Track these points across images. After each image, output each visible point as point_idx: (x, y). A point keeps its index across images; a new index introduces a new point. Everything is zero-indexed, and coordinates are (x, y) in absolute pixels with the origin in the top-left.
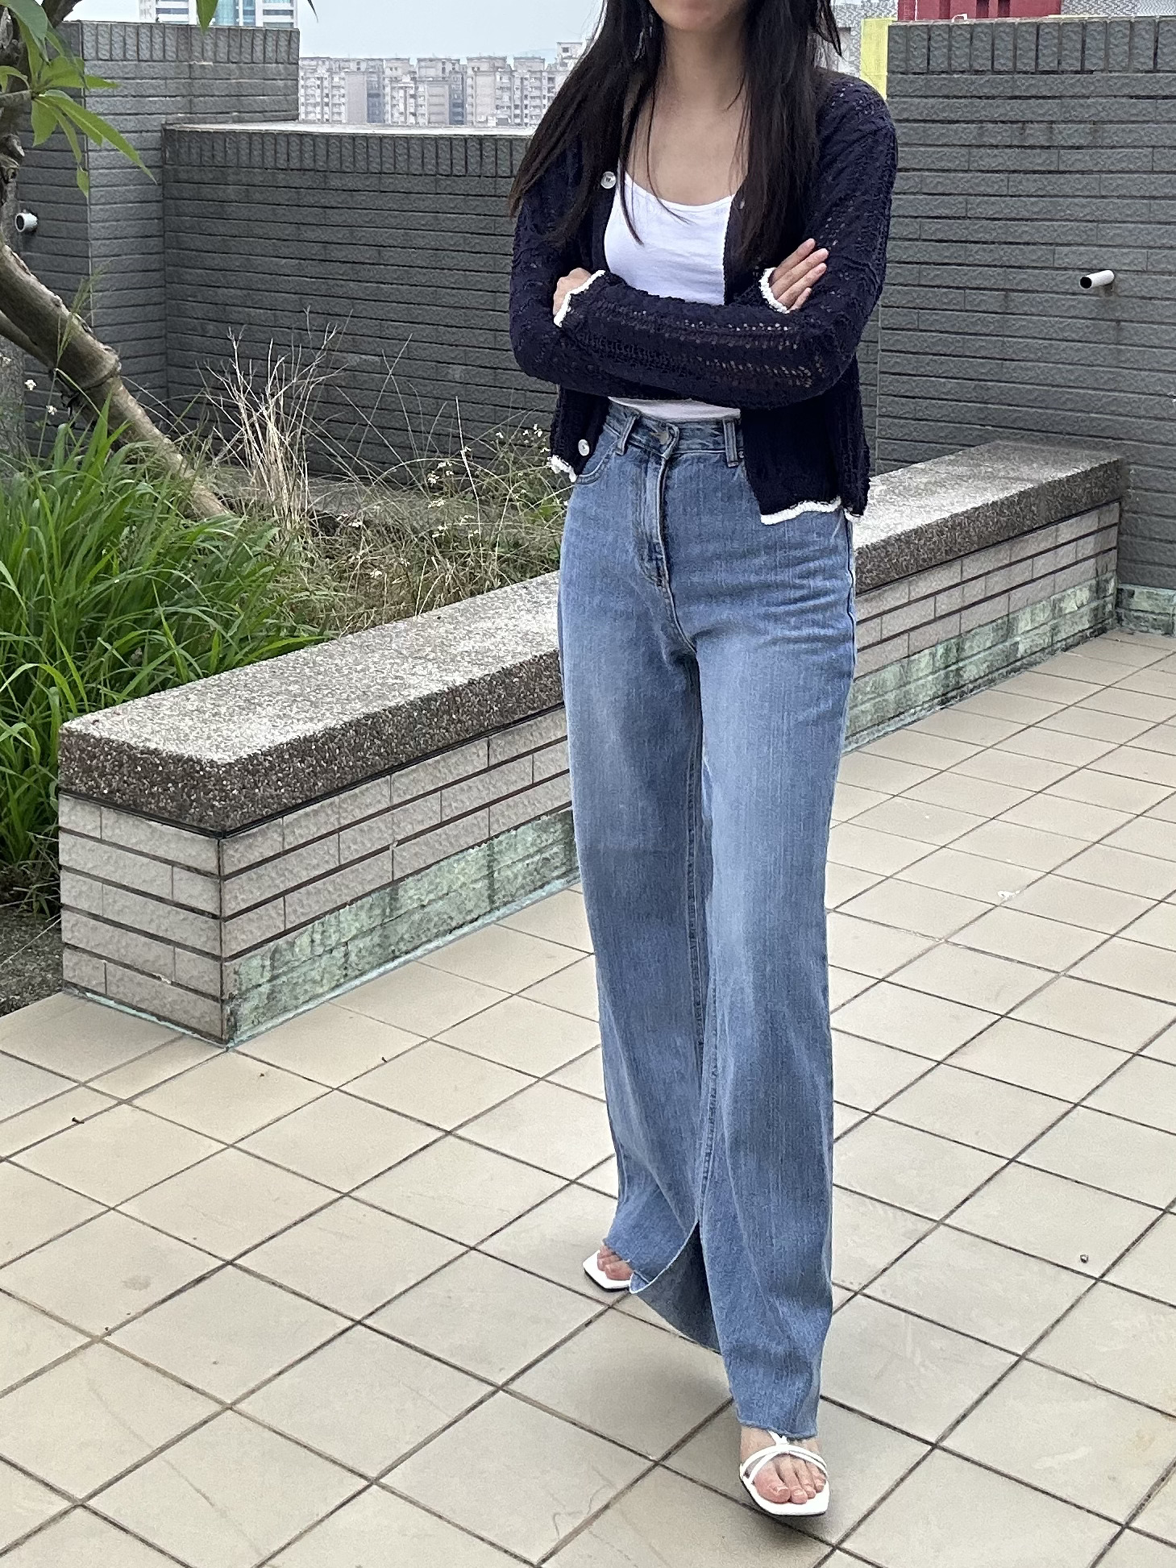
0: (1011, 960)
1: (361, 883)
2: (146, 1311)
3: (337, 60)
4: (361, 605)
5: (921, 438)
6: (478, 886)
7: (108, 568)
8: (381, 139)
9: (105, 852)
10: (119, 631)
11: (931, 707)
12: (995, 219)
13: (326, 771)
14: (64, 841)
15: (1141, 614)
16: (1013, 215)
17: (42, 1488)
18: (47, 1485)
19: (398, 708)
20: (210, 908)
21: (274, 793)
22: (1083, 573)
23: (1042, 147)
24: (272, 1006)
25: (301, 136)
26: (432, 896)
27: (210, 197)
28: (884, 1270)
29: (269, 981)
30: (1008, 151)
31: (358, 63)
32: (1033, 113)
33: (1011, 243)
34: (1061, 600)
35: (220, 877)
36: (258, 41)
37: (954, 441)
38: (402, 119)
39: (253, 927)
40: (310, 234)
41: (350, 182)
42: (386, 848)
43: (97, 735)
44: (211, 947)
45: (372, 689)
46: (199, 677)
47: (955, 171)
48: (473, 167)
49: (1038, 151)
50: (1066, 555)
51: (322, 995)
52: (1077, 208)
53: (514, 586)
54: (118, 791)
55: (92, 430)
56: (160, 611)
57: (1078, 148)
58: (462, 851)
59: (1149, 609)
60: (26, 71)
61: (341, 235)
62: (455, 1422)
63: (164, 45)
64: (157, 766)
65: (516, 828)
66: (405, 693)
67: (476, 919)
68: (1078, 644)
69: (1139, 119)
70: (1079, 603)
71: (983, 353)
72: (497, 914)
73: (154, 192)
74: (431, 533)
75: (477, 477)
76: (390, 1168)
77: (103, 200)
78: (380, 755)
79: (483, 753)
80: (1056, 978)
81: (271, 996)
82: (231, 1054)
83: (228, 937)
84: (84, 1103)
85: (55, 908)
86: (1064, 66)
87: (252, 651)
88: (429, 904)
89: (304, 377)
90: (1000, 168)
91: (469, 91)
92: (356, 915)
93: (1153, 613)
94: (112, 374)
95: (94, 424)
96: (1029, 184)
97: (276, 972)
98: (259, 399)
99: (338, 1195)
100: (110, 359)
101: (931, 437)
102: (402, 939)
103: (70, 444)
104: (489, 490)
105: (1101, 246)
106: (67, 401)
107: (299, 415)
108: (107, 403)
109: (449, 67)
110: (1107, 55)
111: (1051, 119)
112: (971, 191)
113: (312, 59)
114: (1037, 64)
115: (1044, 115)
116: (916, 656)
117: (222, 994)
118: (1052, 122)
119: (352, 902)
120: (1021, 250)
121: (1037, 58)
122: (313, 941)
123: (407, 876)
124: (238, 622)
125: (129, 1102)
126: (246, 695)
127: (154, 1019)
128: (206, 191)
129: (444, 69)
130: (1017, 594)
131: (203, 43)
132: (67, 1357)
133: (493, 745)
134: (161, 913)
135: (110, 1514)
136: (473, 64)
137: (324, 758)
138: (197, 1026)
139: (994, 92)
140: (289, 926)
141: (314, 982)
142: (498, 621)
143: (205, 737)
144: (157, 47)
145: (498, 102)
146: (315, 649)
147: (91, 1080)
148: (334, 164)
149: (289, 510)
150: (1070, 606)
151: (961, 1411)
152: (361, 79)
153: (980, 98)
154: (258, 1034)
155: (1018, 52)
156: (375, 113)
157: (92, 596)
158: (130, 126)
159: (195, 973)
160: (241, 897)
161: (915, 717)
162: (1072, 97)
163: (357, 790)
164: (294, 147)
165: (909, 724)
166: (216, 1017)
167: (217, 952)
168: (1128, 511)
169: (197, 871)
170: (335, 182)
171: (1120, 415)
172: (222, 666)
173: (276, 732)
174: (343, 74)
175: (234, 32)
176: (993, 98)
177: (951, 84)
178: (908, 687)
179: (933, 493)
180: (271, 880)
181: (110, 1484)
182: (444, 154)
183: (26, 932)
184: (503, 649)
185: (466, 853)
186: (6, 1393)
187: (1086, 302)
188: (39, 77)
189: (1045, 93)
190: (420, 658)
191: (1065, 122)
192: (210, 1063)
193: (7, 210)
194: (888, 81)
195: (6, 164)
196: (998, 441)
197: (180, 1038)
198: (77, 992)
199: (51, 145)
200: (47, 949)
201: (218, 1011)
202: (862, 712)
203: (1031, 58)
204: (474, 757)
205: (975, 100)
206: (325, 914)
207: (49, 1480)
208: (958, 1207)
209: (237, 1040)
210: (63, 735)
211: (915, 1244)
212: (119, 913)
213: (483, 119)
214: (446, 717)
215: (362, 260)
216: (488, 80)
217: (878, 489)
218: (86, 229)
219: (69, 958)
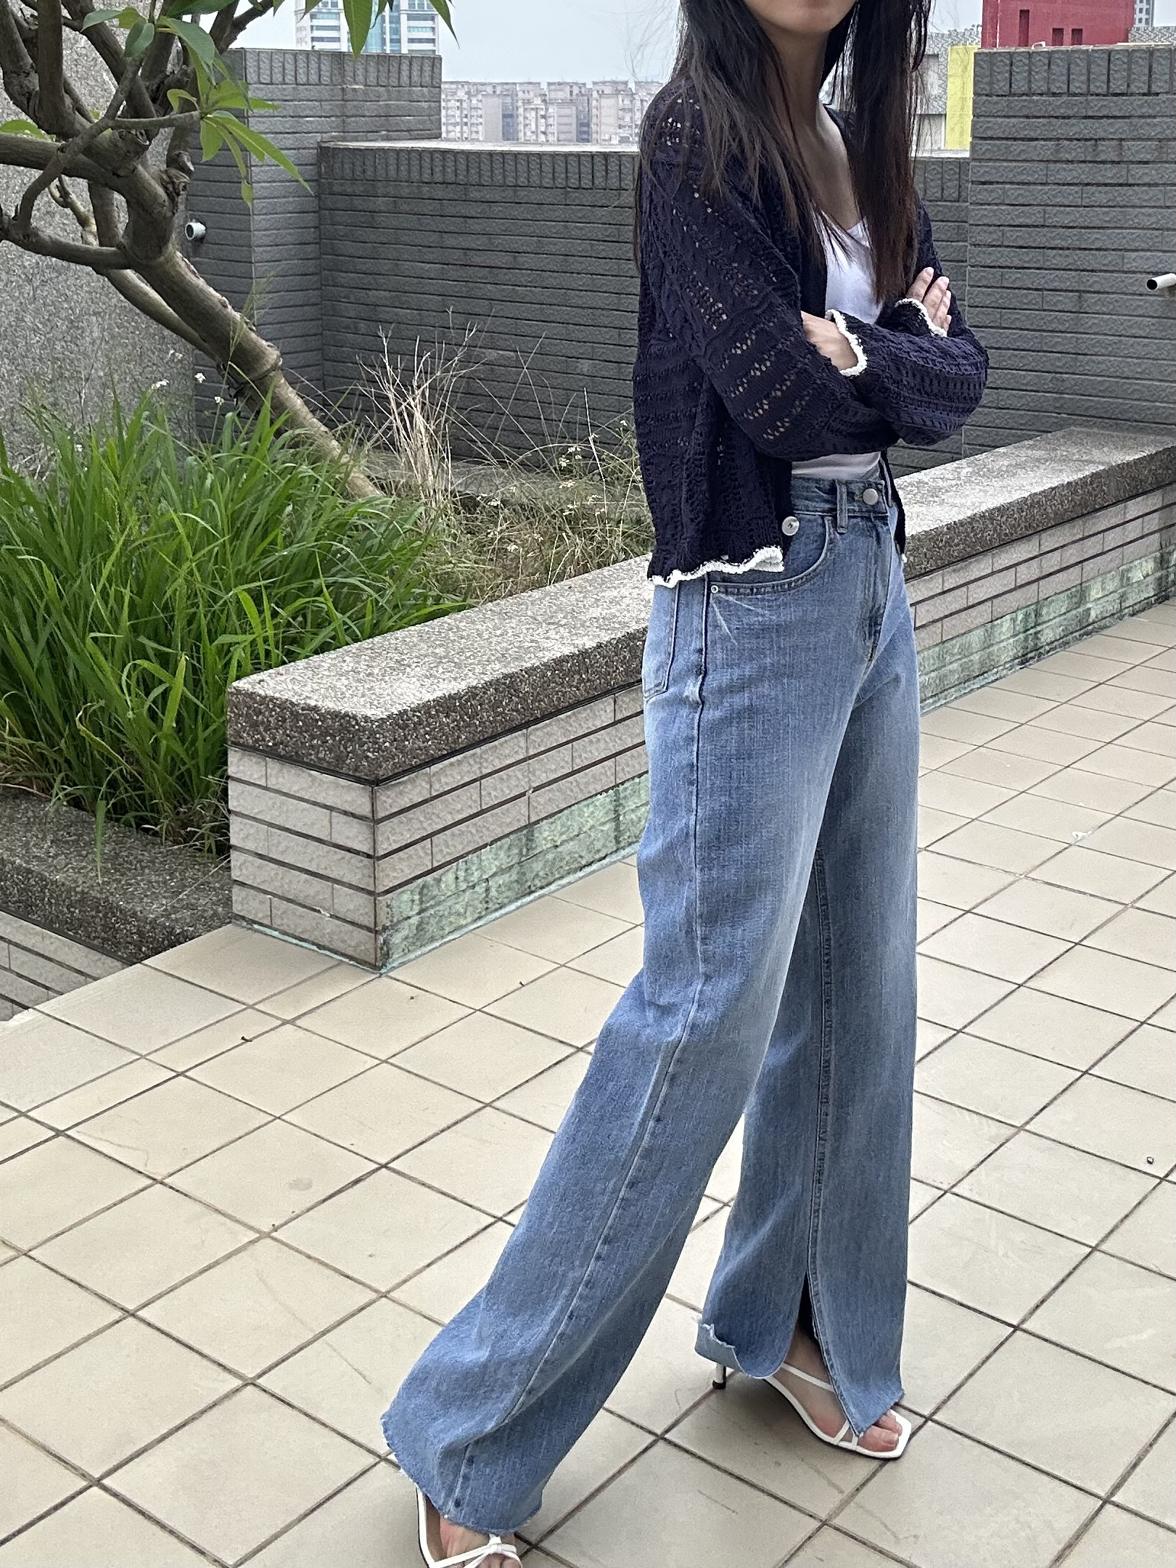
0: (1085, 893)
1: (500, 826)
2: (308, 1210)
3: (475, 84)
4: (499, 576)
5: (1003, 425)
6: (605, 828)
8: (516, 155)
9: (270, 798)
11: (1012, 667)
12: (1070, 227)
13: (469, 725)
14: (233, 789)
16: (1086, 224)
17: (216, 1367)
18: (220, 1365)
19: (534, 669)
20: (365, 848)
21: (422, 745)
22: (1148, 546)
23: (1113, 162)
24: (421, 936)
25: (444, 152)
26: (564, 837)
27: (360, 208)
28: (971, 1171)
29: (419, 913)
30: (1084, 165)
31: (494, 87)
32: (1105, 131)
33: (1085, 249)
34: (1129, 570)
35: (373, 821)
36: (405, 67)
37: (1034, 428)
38: (534, 137)
39: (404, 865)
40: (450, 241)
41: (488, 195)
42: (523, 794)
43: (263, 694)
44: (367, 883)
45: (510, 652)
46: (356, 640)
47: (1034, 184)
48: (599, 181)
49: (1109, 166)
50: (1133, 530)
51: (466, 925)
52: (1144, 217)
53: (637, 559)
54: (282, 743)
55: (256, 418)
56: (321, 581)
57: (1145, 163)
58: (590, 797)
61: (480, 242)
63: (320, 71)
64: (317, 721)
65: (640, 776)
67: (604, 858)
68: (1144, 610)
70: (1145, 573)
71: (1059, 349)
72: (623, 853)
73: (312, 204)
74: (562, 511)
75: (603, 460)
76: (527, 1081)
77: (264, 211)
78: (517, 711)
79: (610, 708)
80: (1123, 911)
81: (420, 927)
82: (384, 979)
83: (381, 874)
84: (251, 1024)
85: (224, 849)
86: (1133, 89)
87: (401, 618)
88: (562, 843)
89: (447, 370)
90: (1075, 181)
91: (594, 111)
92: (496, 854)
94: (274, 368)
95: (258, 413)
96: (1101, 196)
97: (424, 906)
98: (408, 390)
99: (481, 1105)
100: (272, 354)
101: (1012, 424)
102: (537, 875)
103: (236, 431)
104: (614, 473)
105: (1164, 251)
106: (233, 392)
107: (443, 406)
108: (270, 395)
109: (576, 91)
110: (1171, 80)
111: (1120, 136)
112: (1048, 202)
113: (452, 83)
114: (1108, 87)
115: (1114, 133)
116: (999, 621)
117: (375, 925)
118: (1121, 140)
119: (492, 843)
120: (1094, 255)
121: (1108, 81)
122: (457, 878)
123: (542, 819)
125: (292, 1022)
126: (396, 657)
127: (315, 948)
128: (358, 202)
129: (571, 92)
130: (1089, 565)
131: (355, 68)
132: (237, 1252)
133: (618, 702)
134: (320, 852)
135: (277, 1391)
136: (598, 87)
137: (467, 714)
138: (354, 955)
139: (1070, 113)
140: (436, 864)
141: (459, 914)
142: (623, 590)
143: (360, 695)
144: (313, 72)
145: (621, 122)
146: (459, 616)
147: (257, 1003)
148: (474, 178)
149: (434, 491)
150: (1137, 576)
151: (1039, 1298)
152: (496, 101)
153: (1057, 117)
154: (409, 961)
155: (1092, 76)
156: (509, 133)
157: (260, 567)
158: (289, 143)
159: (351, 907)
160: (392, 838)
161: (998, 676)
162: (1140, 117)
163: (496, 743)
164: (438, 162)
165: (993, 682)
166: (370, 946)
167: (371, 888)
169: (353, 815)
170: (474, 194)
172: (376, 630)
173: (424, 691)
174: (480, 97)
175: (382, 59)
176: (1069, 117)
177: (1031, 105)
178: (991, 649)
179: (1014, 474)
180: (420, 823)
181: (277, 1364)
182: (573, 168)
183: (199, 870)
184: (628, 615)
185: (594, 799)
186: (184, 1283)
187: (1152, 302)
188: (207, 99)
189: (1115, 114)
190: (553, 624)
191: (1133, 140)
192: (365, 987)
193: (178, 220)
194: (975, 102)
195: (177, 178)
196: (1073, 428)
197: (338, 965)
198: (245, 924)
199: (217, 161)
200: (217, 885)
201: (373, 940)
202: (950, 671)
203: (1103, 82)
204: (602, 712)
205: (1052, 120)
206: (468, 853)
207: (222, 1361)
208: (1037, 1114)
209: (389, 966)
210: (232, 693)
211: (998, 1148)
212: (283, 852)
213: (607, 137)
214: (577, 677)
215: (499, 264)
216: (611, 102)
217: (964, 471)
218: (250, 237)
219: (237, 893)
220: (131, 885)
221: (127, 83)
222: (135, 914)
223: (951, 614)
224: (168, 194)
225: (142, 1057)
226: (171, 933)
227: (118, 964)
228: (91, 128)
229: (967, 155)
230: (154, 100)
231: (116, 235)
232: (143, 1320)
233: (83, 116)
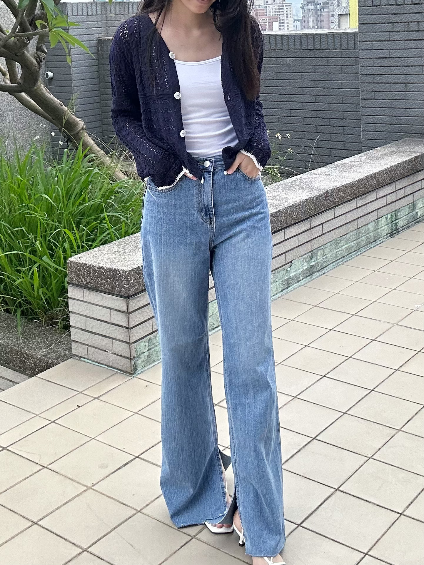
2: (107, 477)
5: (378, 139)
7: (84, 200)
9: (86, 306)
10: (88, 223)
11: (387, 237)
12: (400, 58)
14: (70, 302)
16: (407, 56)
17: (71, 544)
18: (73, 543)
20: (125, 324)
23: (416, 31)
24: (149, 360)
28: (380, 449)
29: (148, 351)
30: (404, 33)
32: (411, 19)
33: (406, 66)
35: (128, 313)
37: (390, 139)
39: (141, 331)
43: (81, 262)
44: (126, 339)
46: (118, 239)
47: (385, 41)
49: (414, 32)
54: (89, 283)
55: (77, 150)
56: (104, 214)
60: (47, 21)
63: (97, 9)
64: (103, 273)
71: (399, 107)
73: (95, 62)
77: (77, 66)
81: (149, 356)
82: (135, 379)
83: (132, 335)
84: (81, 400)
85: (67, 327)
90: (401, 39)
94: (82, 129)
95: (77, 148)
96: (412, 44)
97: (150, 347)
100: (81, 124)
101: (382, 138)
103: (68, 155)
106: (66, 140)
108: (81, 141)
111: (418, 20)
112: (391, 48)
115: (415, 19)
116: (380, 219)
117: (130, 356)
118: (419, 22)
120: (410, 68)
125: (98, 398)
126: (135, 245)
127: (106, 367)
130: (416, 194)
131: (110, 8)
132: (78, 495)
134: (107, 327)
135: (97, 554)
138: (122, 369)
139: (397, 12)
140: (154, 330)
143: (120, 261)
144: (94, 10)
147: (83, 391)
151: (410, 501)
153: (392, 14)
154: (145, 371)
157: (78, 211)
158: (85, 39)
159: (120, 349)
160: (136, 320)
161: (381, 241)
165: (379, 244)
166: (129, 365)
167: (128, 341)
169: (119, 311)
172: (127, 234)
175: (122, 3)
176: (397, 14)
177: (382, 10)
178: (378, 230)
179: (383, 158)
180: (147, 313)
181: (96, 542)
183: (58, 336)
186: (57, 509)
188: (51, 23)
189: (415, 12)
192: (127, 382)
193: (41, 72)
194: (359, 10)
195: (41, 55)
196: (406, 138)
197: (115, 374)
198: (77, 358)
199: (57, 47)
200: (66, 342)
201: (130, 363)
202: (362, 240)
205: (390, 15)
207: (73, 542)
208: (406, 424)
209: (137, 374)
210: (69, 263)
211: (391, 439)
212: (92, 327)
217: (363, 158)
218: (71, 77)
219: (74, 345)
220: (31, 344)
221: (19, 19)
222: (32, 356)
223: (361, 217)
224: (37, 62)
225: (37, 415)
226: (47, 363)
227: (26, 377)
228: (6, 37)
229: (357, 30)
230: (31, 25)
231: (17, 79)
232: (40, 526)
233: (3, 32)
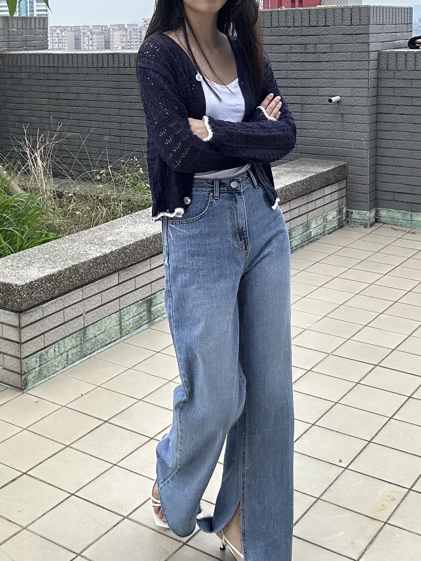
0: (312, 350)
1: (72, 328)
3: (63, 27)
4: (73, 224)
6: (116, 328)
8: (77, 55)
12: (297, 79)
13: (58, 287)
15: (356, 220)
16: (304, 77)
19: (85, 262)
20: (17, 339)
21: (40, 296)
22: (334, 206)
23: (313, 53)
24: (40, 376)
25: (49, 55)
26: (99, 332)
27: (16, 77)
29: (39, 366)
30: (302, 54)
31: (71, 28)
32: (309, 41)
33: (303, 87)
34: (327, 215)
35: (20, 328)
36: (33, 22)
38: (88, 48)
39: (32, 346)
40: (51, 90)
41: (66, 71)
42: (81, 315)
44: (17, 354)
45: (75, 256)
46: (12, 253)
47: (282, 62)
48: (111, 64)
49: (311, 54)
50: (328, 199)
51: (59, 371)
52: (326, 74)
53: (127, 216)
57: (326, 53)
58: (109, 315)
59: (358, 218)
61: (64, 90)
62: (109, 531)
65: (129, 306)
66: (87, 257)
67: (116, 341)
68: (333, 231)
69: (347, 42)
70: (333, 216)
72: (123, 338)
74: (98, 197)
75: (114, 176)
76: (84, 436)
79: (116, 278)
80: (328, 356)
81: (39, 372)
82: (25, 394)
83: (23, 350)
86: (319, 24)
87: (32, 243)
88: (98, 335)
89: (51, 141)
90: (298, 60)
91: (111, 36)
92: (71, 340)
93: (360, 219)
96: (309, 66)
97: (41, 363)
98: (35, 150)
99: (65, 446)
102: (88, 349)
104: (118, 181)
105: (335, 87)
107: (49, 155)
109: (104, 28)
110: (334, 20)
112: (288, 69)
113: (54, 27)
114: (310, 24)
115: (313, 41)
117: (21, 372)
118: (316, 44)
119: (69, 336)
120: (307, 89)
121: (310, 21)
122: (55, 351)
123: (90, 325)
124: (27, 232)
126: (29, 259)
128: (15, 75)
129: (102, 29)
130: (310, 214)
131: (13, 22)
133: (120, 275)
136: (112, 27)
137: (57, 282)
138: (12, 384)
139: (295, 34)
140: (46, 345)
141: (56, 366)
142: (121, 229)
143: (14, 276)
145: (122, 40)
146: (54, 241)
148: (61, 64)
149: (46, 190)
150: (330, 218)
152: (72, 34)
153: (290, 36)
154: (36, 386)
155: (303, 20)
156: (77, 46)
159: (11, 364)
160: (27, 335)
162: (322, 35)
163: (70, 294)
164: (46, 58)
166: (19, 381)
167: (19, 356)
168: (349, 183)
169: (11, 326)
170: (61, 71)
171: (345, 148)
172: (21, 248)
173: (40, 273)
174: (66, 32)
175: (23, 18)
176: (295, 36)
177: (280, 31)
180: (38, 329)
182: (100, 60)
184: (123, 239)
185: (111, 316)
187: (331, 108)
189: (313, 34)
190: (93, 243)
191: (321, 44)
192: (17, 398)
196: (302, 159)
197: (6, 389)
201: (20, 378)
203: (307, 22)
204: (113, 280)
205: (288, 37)
206: (59, 340)
209: (27, 389)
213: (116, 46)
214: (103, 265)
215: (71, 98)
216: (118, 33)
